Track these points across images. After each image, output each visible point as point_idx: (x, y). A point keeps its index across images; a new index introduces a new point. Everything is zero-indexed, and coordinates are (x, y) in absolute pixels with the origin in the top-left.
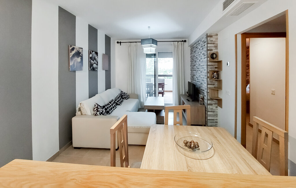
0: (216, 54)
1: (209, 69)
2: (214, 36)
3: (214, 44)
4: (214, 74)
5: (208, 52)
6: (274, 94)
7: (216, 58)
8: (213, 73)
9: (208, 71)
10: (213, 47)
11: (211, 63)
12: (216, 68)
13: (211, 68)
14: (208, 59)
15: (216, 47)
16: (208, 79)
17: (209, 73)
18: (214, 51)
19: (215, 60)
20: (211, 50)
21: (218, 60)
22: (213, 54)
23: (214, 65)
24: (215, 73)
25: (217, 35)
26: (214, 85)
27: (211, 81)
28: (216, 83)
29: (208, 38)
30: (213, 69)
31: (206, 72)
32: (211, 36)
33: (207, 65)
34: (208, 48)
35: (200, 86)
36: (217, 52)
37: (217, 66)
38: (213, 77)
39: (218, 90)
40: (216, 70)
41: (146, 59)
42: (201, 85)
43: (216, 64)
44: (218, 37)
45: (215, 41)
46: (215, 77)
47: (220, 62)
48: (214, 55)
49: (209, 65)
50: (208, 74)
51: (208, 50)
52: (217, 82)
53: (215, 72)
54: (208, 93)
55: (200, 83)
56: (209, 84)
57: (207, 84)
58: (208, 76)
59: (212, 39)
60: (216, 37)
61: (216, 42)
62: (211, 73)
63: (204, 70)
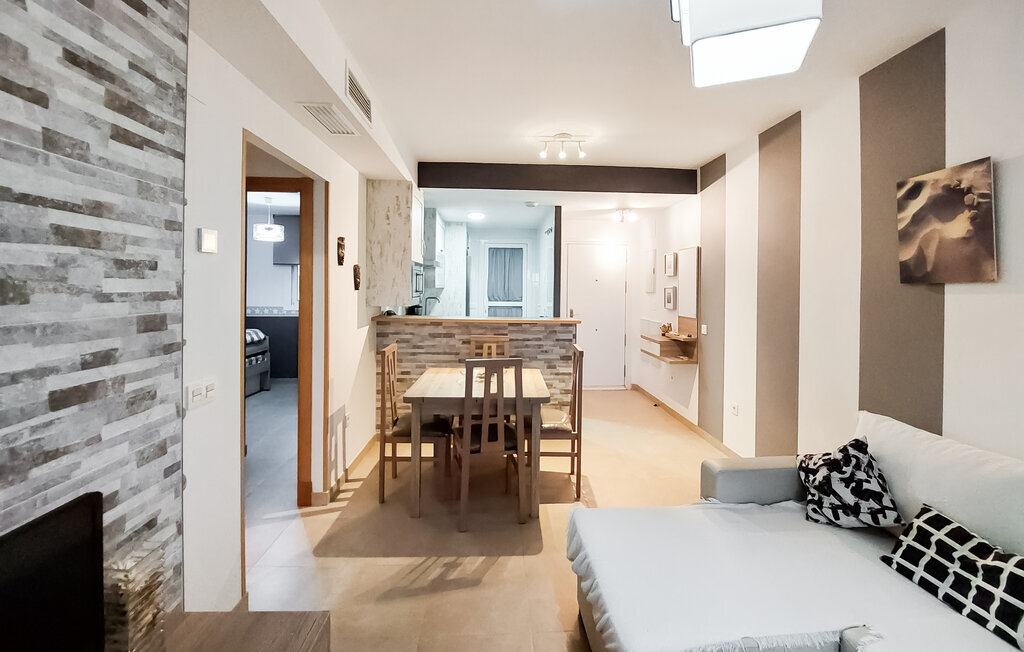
63: (121, 265)
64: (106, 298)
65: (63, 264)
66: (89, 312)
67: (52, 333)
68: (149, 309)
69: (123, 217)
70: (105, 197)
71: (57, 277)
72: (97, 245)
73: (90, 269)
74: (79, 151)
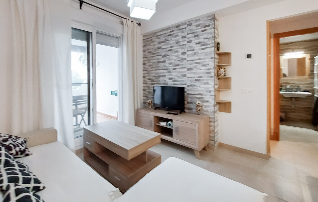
1: (216, 64)
3: (217, 30)
4: (221, 70)
5: (215, 40)
7: (219, 49)
9: (215, 66)
11: (216, 55)
14: (215, 49)
16: (215, 77)
20: (217, 38)
27: (216, 80)
28: (218, 82)
31: (212, 68)
32: (216, 19)
37: (218, 61)
38: (221, 74)
39: (219, 91)
47: (228, 54)
49: (216, 58)
51: (214, 37)
54: (215, 97)
57: (215, 84)
58: (215, 72)
59: (216, 23)
62: (217, 69)
63: (203, 65)
64: (201, 70)
65: (196, 66)
66: (199, 71)
67: (195, 73)
68: (208, 71)
69: (203, 59)
70: (200, 57)
71: (195, 67)
72: (200, 63)
73: (199, 66)
74: (198, 53)
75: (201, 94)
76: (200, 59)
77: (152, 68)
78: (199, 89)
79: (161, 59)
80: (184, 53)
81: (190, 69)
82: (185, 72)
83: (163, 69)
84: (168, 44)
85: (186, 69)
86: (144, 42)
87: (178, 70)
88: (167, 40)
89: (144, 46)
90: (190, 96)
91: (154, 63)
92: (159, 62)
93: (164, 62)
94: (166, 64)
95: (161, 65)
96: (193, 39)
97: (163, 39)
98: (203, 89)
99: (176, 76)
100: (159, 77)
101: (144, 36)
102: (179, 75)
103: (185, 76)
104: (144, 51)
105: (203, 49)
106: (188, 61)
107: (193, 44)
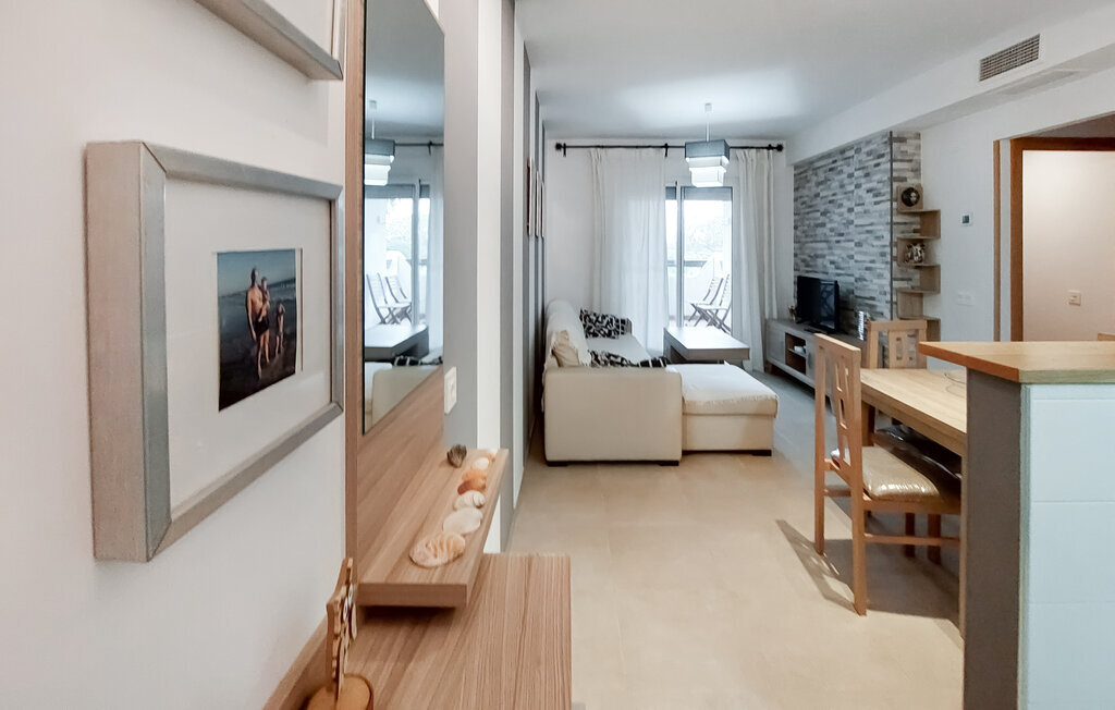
0: (916, 192)
1: (897, 235)
2: (911, 138)
3: (910, 161)
4: (914, 248)
5: (895, 185)
6: (1079, 305)
7: (916, 202)
8: (910, 247)
9: (895, 240)
10: (908, 170)
11: (900, 216)
12: (915, 231)
13: (903, 232)
14: (895, 204)
15: (917, 171)
16: (895, 264)
17: (896, 245)
18: (911, 182)
19: (914, 209)
20: (904, 180)
21: (922, 208)
22: (909, 191)
23: (911, 223)
24: (915, 245)
25: (918, 136)
26: (910, 280)
27: (902, 271)
28: (917, 276)
29: (895, 145)
30: (908, 236)
31: (888, 243)
32: (902, 140)
33: (892, 223)
34: (895, 174)
35: (852, 287)
36: (919, 186)
37: (918, 227)
38: (912, 258)
39: (921, 295)
40: (917, 236)
41: (667, 202)
42: (859, 284)
43: (917, 219)
44: (922, 142)
45: (914, 154)
46: (916, 258)
47: (934, 214)
48: (913, 194)
49: (898, 223)
50: (895, 249)
51: (892, 179)
52: (917, 271)
53: (915, 242)
54: (894, 306)
55: (852, 279)
56: (896, 279)
57: (892, 279)
58: (895, 254)
59: (904, 147)
60: (914, 142)
61: (916, 158)
62: (903, 246)
63: (876, 237)
64: (873, 246)
65: (867, 238)
66: (871, 249)
67: (865, 254)
68: (882, 250)
69: (876, 225)
70: (873, 221)
71: (866, 241)
72: (872, 233)
73: (871, 239)
74: (869, 211)
75: (873, 299)
76: (872, 224)
77: (806, 236)
78: (871, 287)
79: (818, 219)
80: (850, 210)
81: (859, 244)
82: (852, 249)
83: (821, 241)
84: (829, 188)
85: (852, 244)
86: (796, 181)
87: (843, 244)
88: (827, 180)
89: (796, 189)
90: (859, 300)
91: (809, 226)
92: (817, 226)
93: (823, 225)
94: (826, 230)
95: (820, 231)
96: (863, 180)
97: (822, 177)
98: (876, 287)
99: (839, 256)
100: (817, 256)
101: (796, 167)
102: (844, 255)
103: (851, 257)
104: (796, 200)
105: (876, 203)
106: (856, 226)
107: (861, 192)
